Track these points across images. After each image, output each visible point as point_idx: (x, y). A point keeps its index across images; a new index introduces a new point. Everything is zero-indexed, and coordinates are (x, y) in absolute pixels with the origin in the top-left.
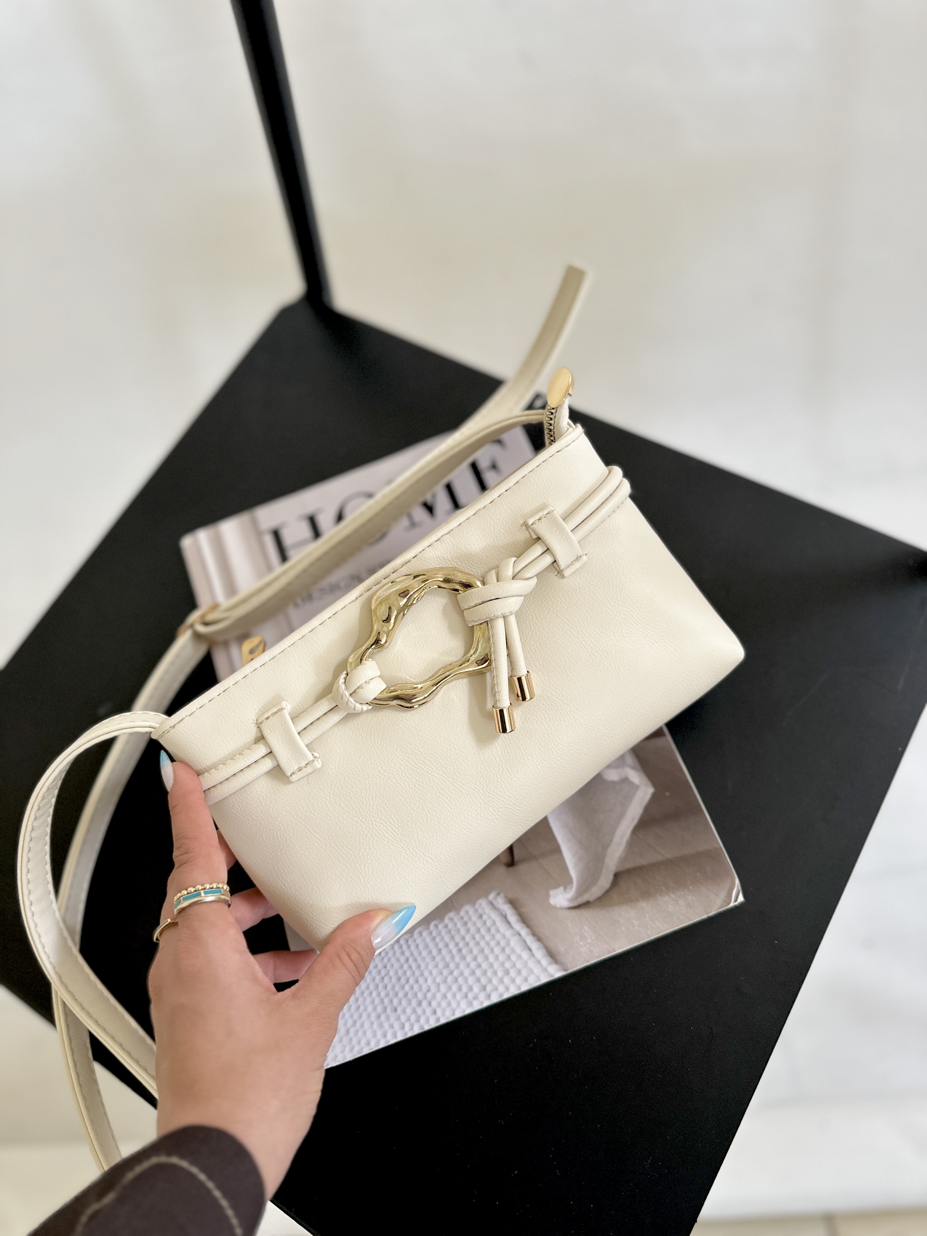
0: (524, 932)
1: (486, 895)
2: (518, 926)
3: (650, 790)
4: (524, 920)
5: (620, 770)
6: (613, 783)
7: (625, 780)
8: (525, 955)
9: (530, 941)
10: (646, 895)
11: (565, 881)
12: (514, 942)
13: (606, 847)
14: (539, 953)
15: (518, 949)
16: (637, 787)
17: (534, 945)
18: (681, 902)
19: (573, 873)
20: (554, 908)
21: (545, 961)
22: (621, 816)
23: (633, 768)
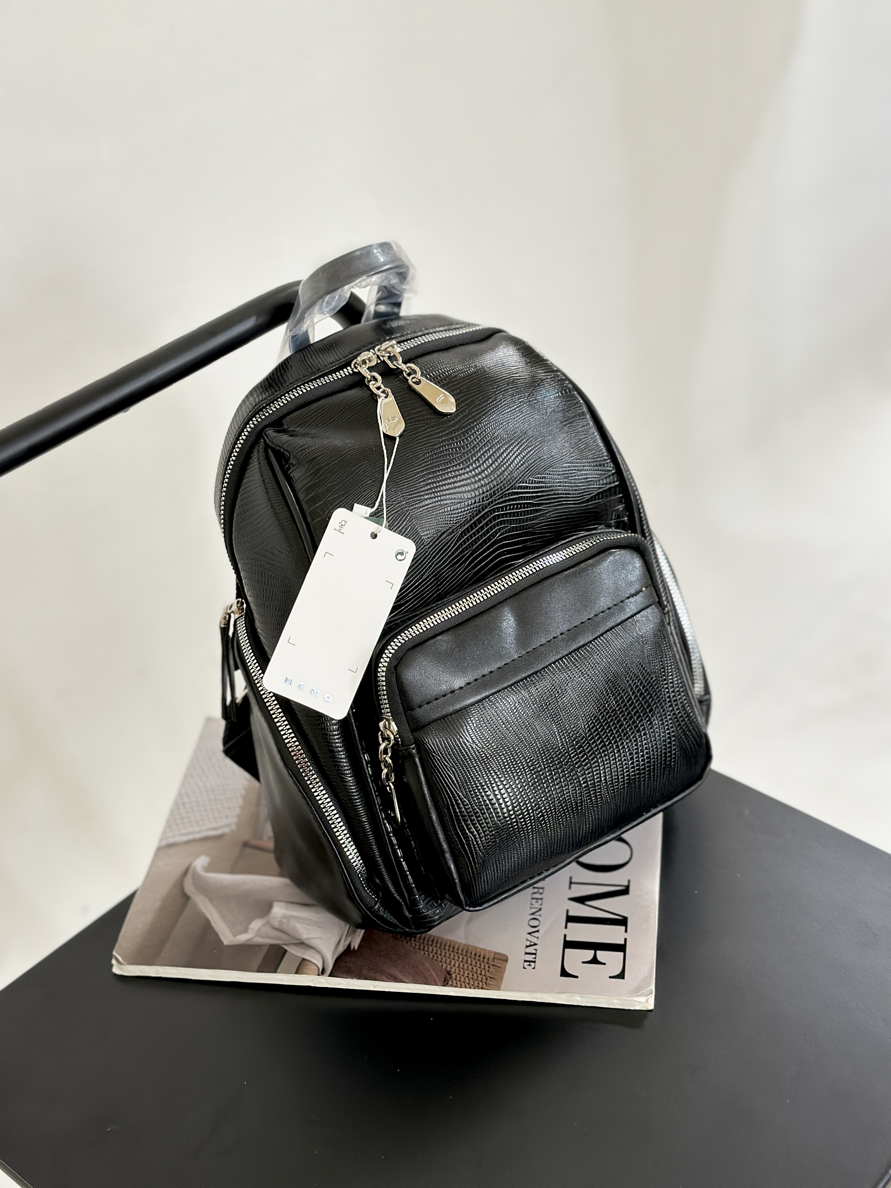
0: (198, 836)
1: (237, 825)
2: (203, 834)
3: (226, 942)
4: (206, 839)
5: (255, 931)
6: (250, 923)
7: (246, 931)
8: (184, 831)
9: (190, 837)
10: (162, 908)
11: (209, 869)
12: (197, 829)
13: (211, 900)
14: (178, 839)
15: (190, 829)
16: (234, 936)
17: (185, 839)
18: (141, 926)
19: (211, 875)
20: (198, 855)
21: (171, 840)
22: (223, 917)
23: (250, 940)
